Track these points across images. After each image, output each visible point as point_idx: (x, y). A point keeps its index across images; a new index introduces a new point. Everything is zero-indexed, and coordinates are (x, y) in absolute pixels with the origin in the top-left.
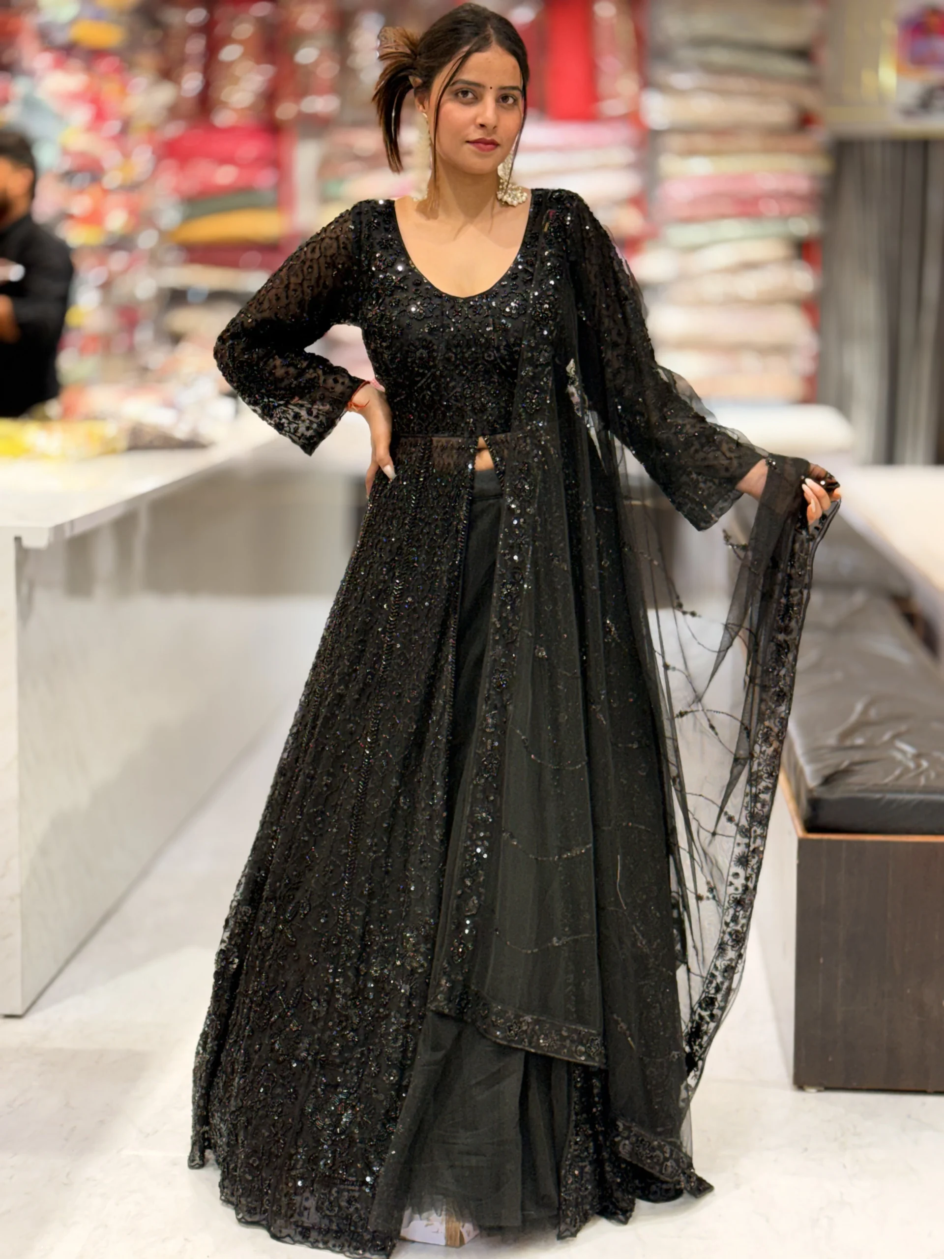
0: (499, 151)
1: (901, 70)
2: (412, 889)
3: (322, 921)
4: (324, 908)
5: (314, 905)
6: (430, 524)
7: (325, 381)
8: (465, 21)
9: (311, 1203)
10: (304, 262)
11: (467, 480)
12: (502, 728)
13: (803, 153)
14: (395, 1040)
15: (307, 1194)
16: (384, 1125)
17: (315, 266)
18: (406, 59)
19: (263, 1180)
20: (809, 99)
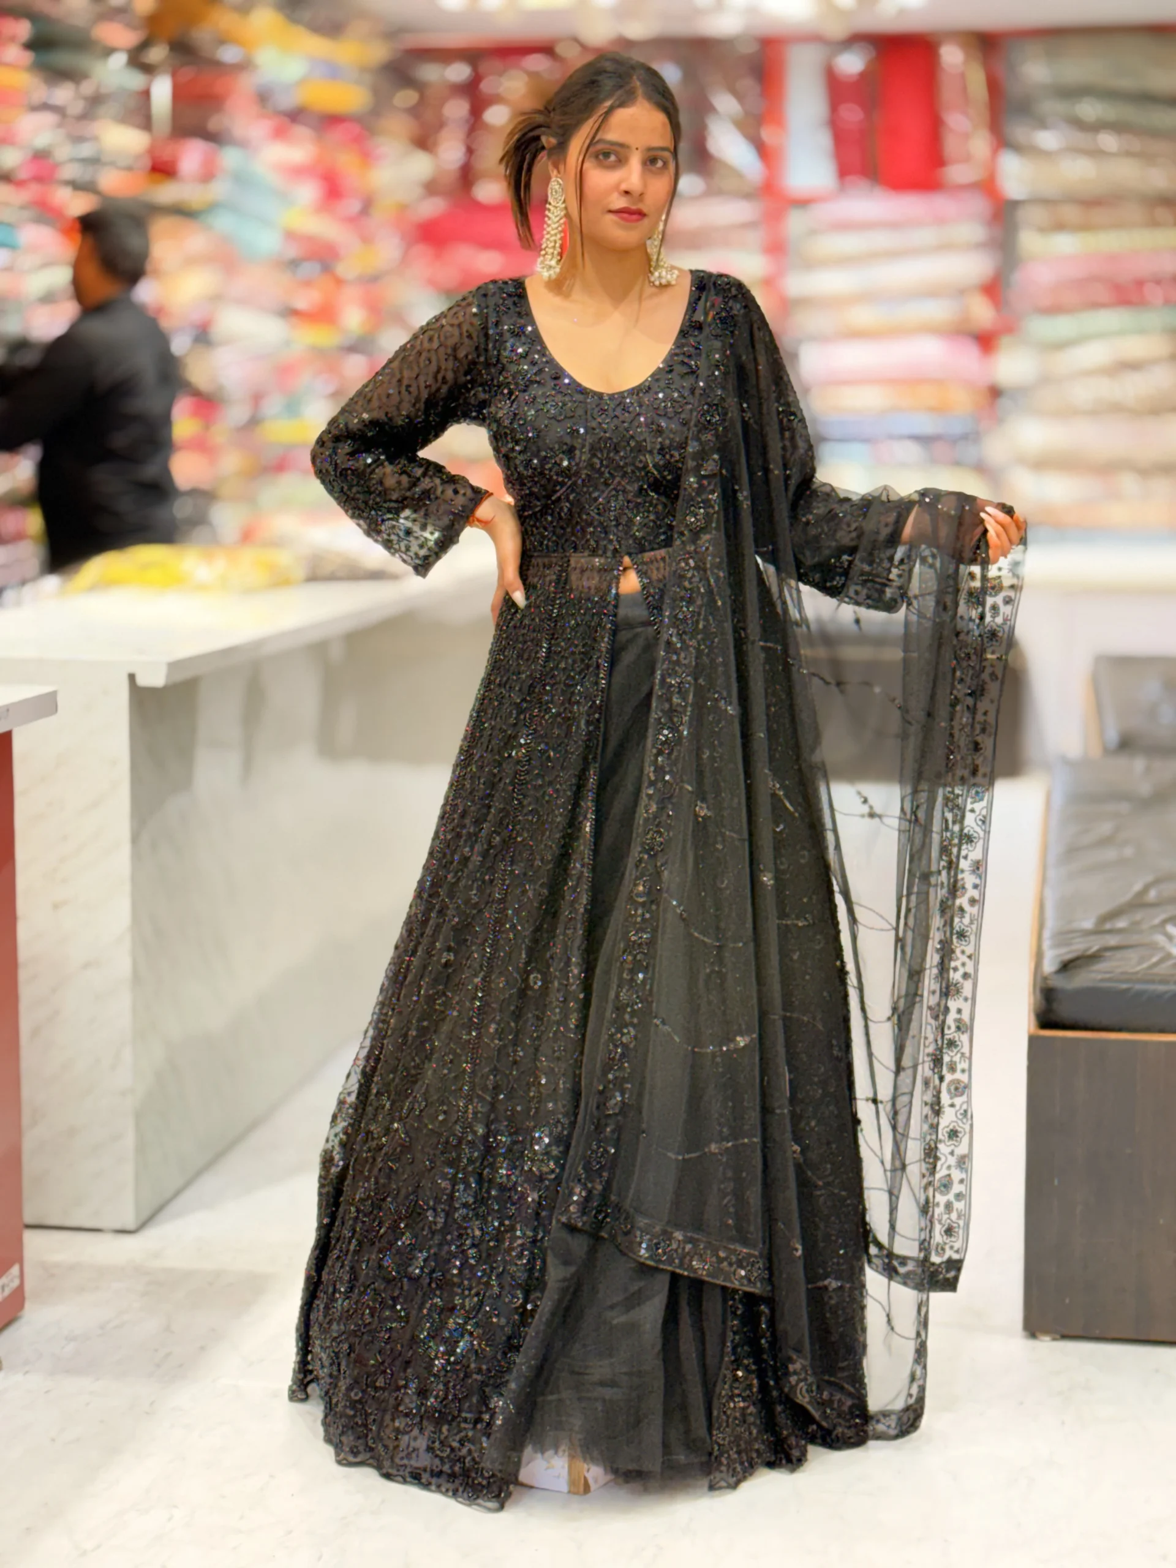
0: (646, 222)
2: (543, 1082)
3: (441, 1118)
4: (442, 1103)
5: (430, 1100)
7: (443, 492)
8: (605, 72)
9: (422, 1443)
10: (420, 353)
11: (611, 607)
12: (654, 897)
14: (520, 1256)
15: (416, 1432)
16: (505, 1354)
17: (434, 359)
18: (537, 116)
19: (367, 1415)
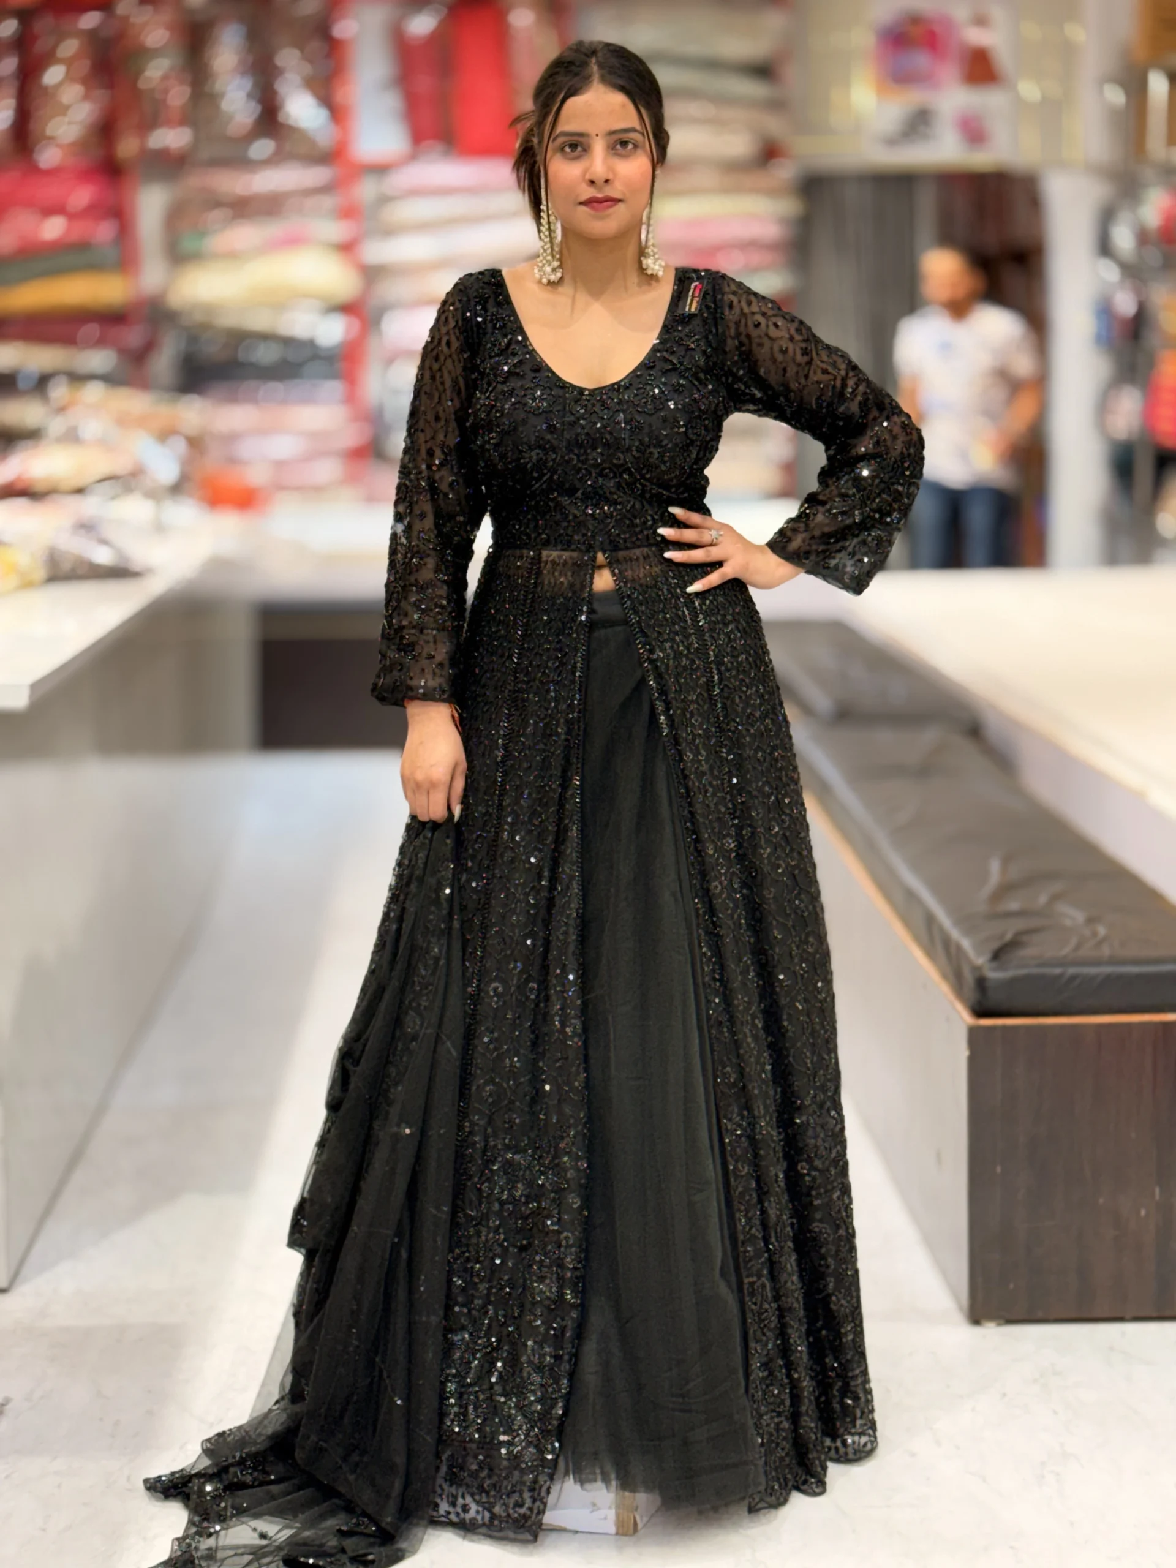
0: (621, 208)
1: (881, 90)
6: (541, 655)
11: (585, 604)
13: (771, 193)
20: (775, 126)
